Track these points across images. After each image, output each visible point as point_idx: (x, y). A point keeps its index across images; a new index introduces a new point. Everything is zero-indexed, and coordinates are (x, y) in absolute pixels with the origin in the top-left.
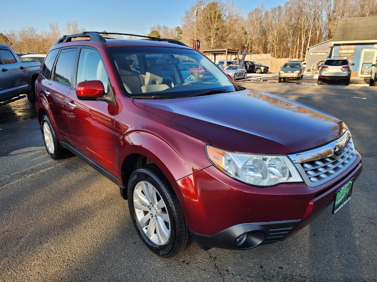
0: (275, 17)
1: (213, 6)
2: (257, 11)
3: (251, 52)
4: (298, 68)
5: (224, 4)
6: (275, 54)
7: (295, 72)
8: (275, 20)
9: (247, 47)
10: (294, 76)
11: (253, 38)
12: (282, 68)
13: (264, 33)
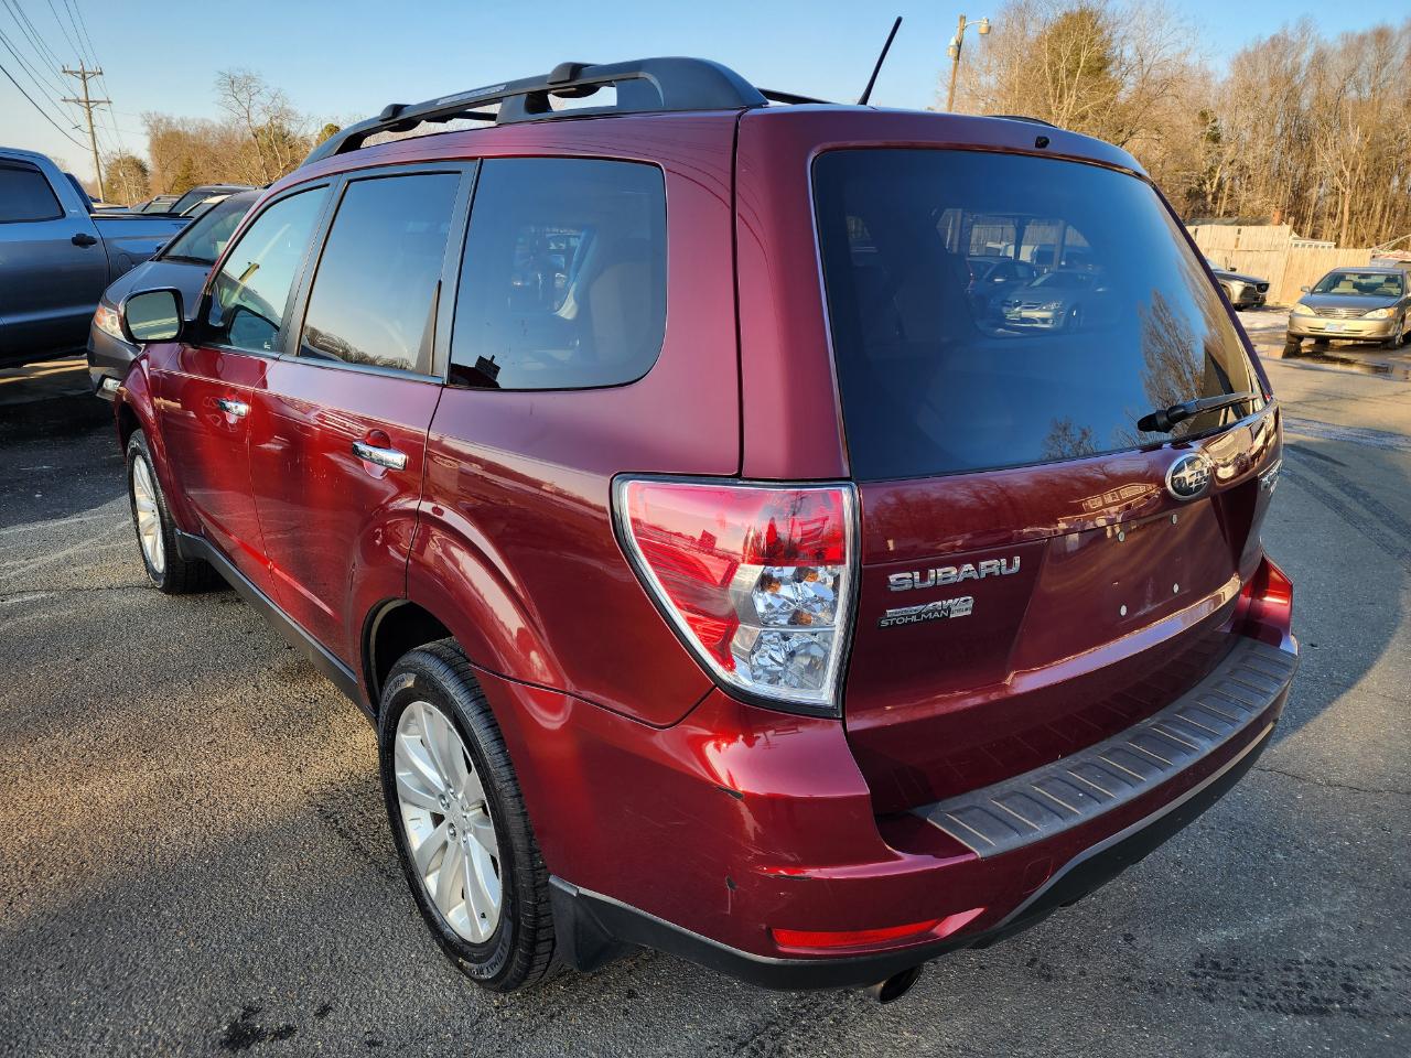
0: (1359, 74)
1: (1082, 23)
2: (1278, 45)
3: (1228, 213)
4: (1390, 295)
5: (1117, 14)
6: (1340, 226)
7: (1369, 315)
8: (1358, 86)
9: (1213, 194)
10: (1363, 334)
11: (1249, 160)
12: (1312, 292)
13: (1301, 138)
